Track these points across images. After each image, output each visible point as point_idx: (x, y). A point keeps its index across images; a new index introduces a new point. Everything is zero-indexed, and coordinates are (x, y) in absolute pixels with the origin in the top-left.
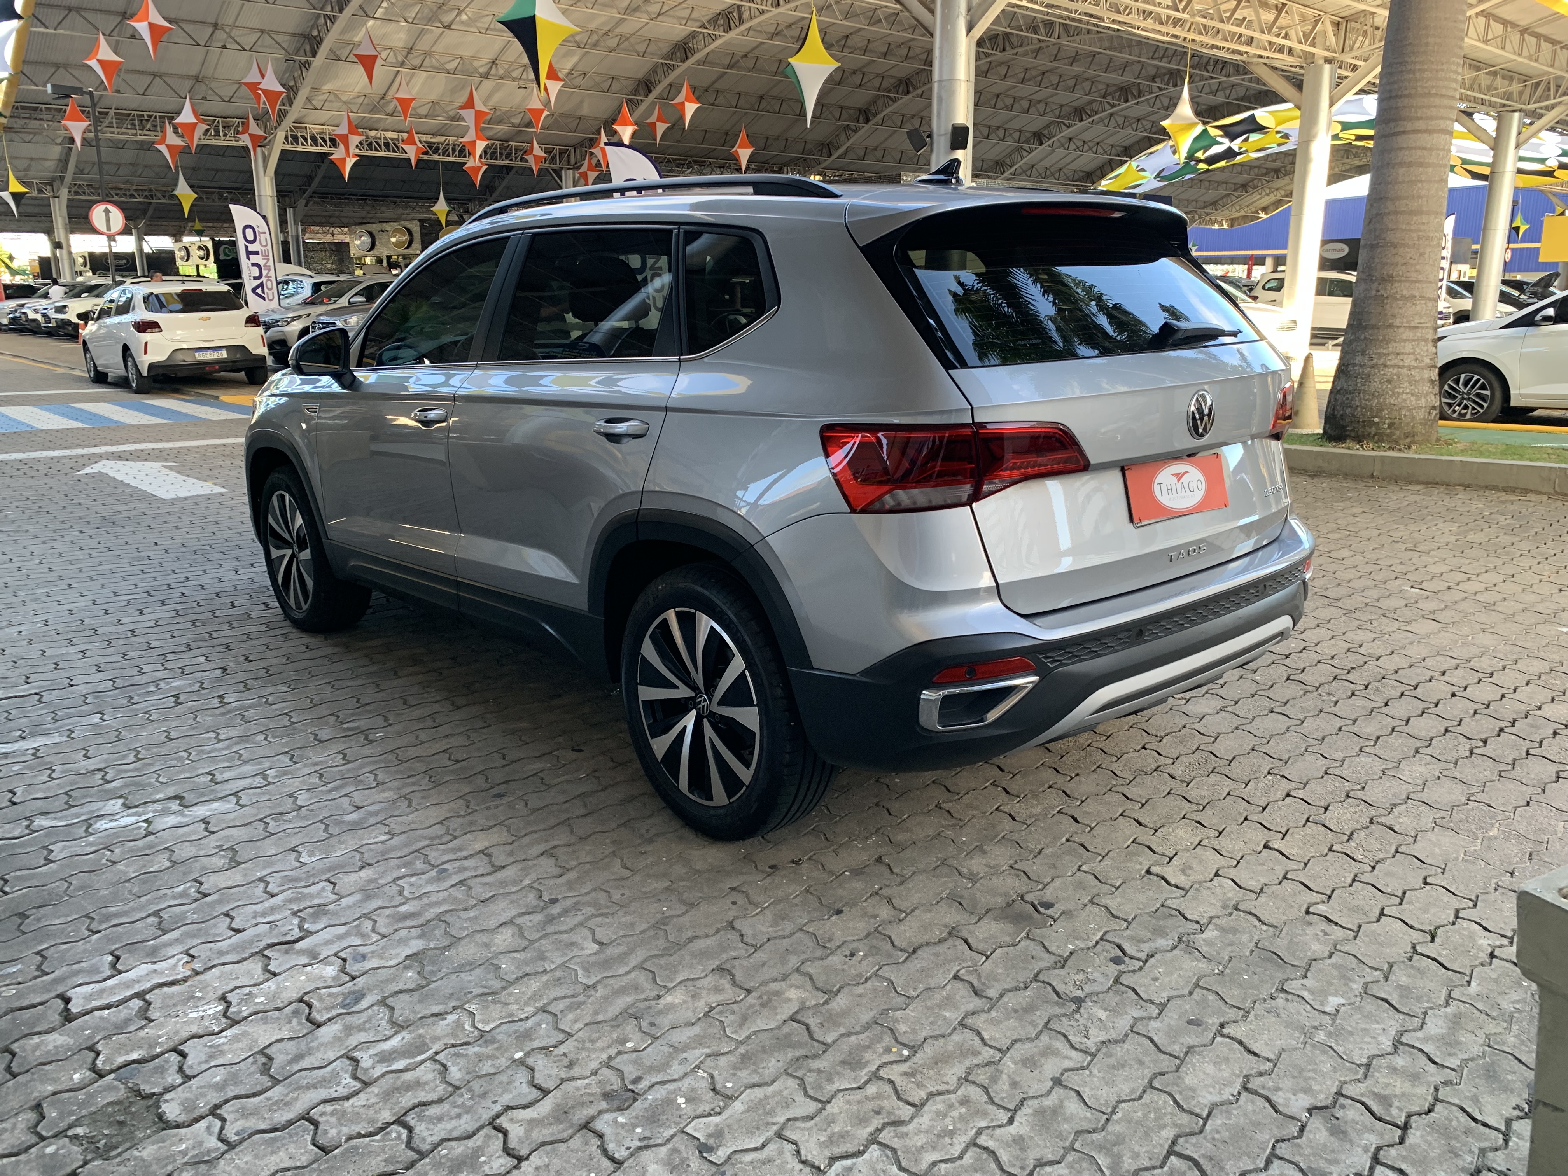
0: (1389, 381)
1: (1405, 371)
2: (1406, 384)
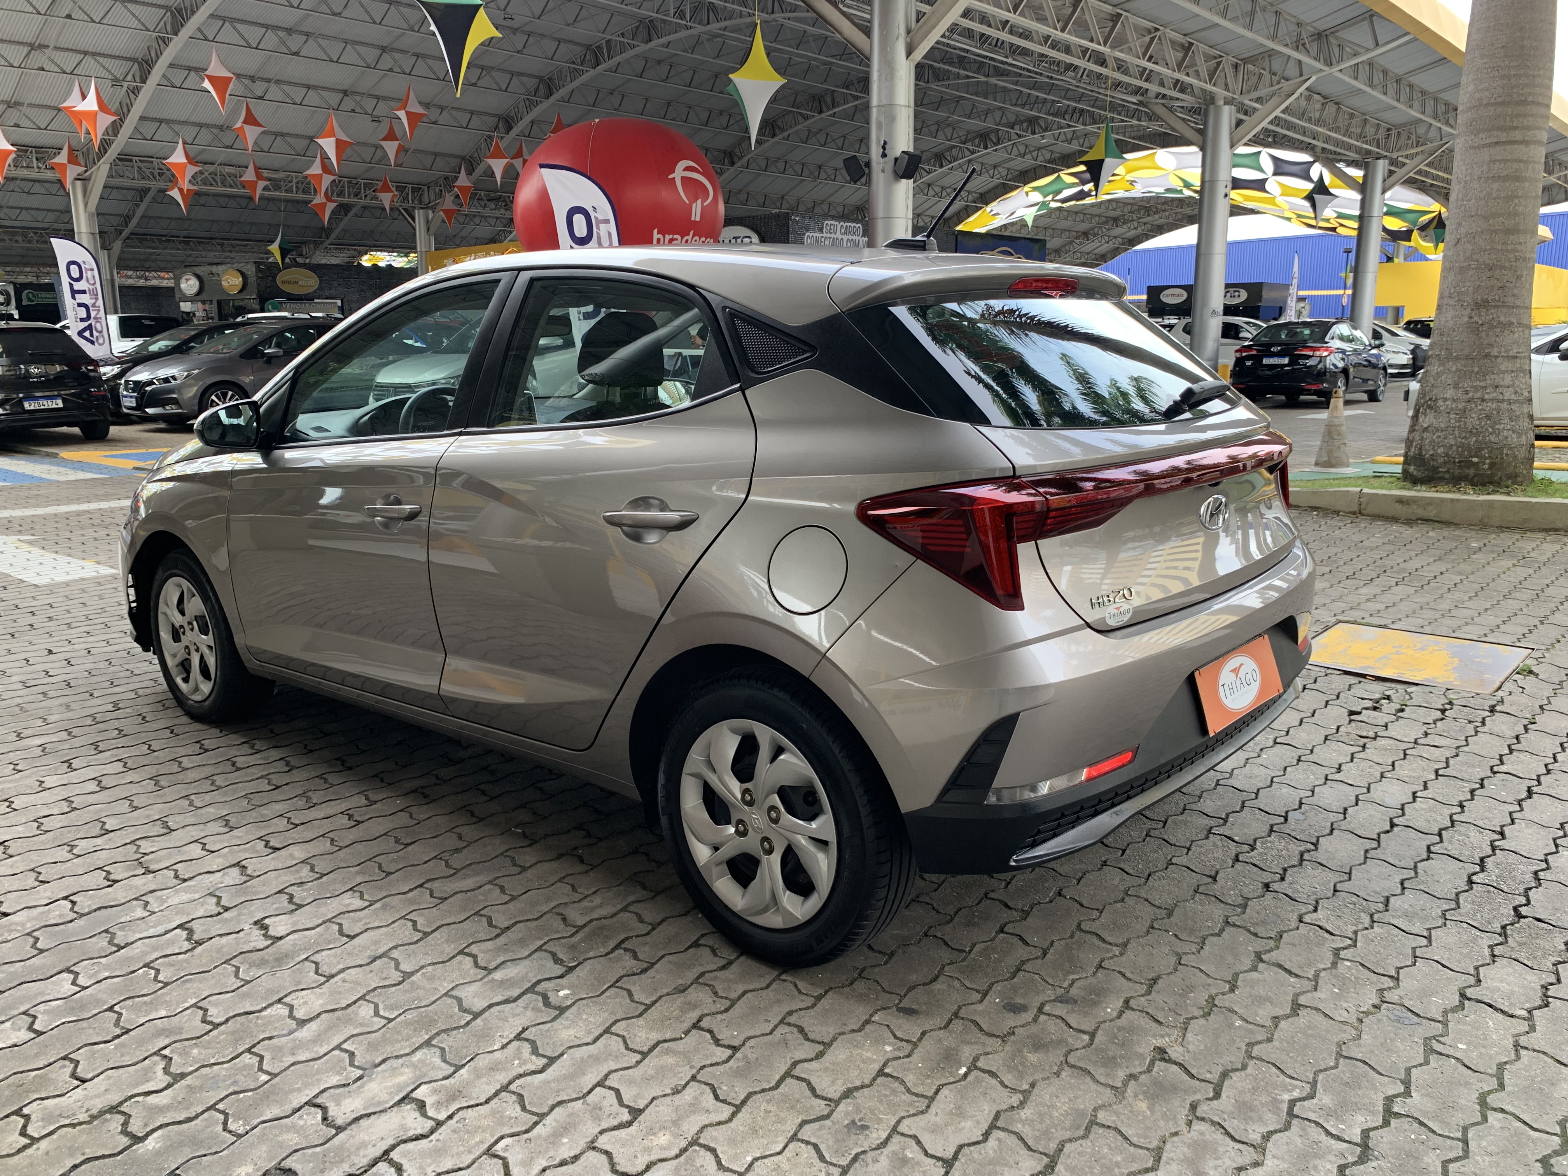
0: (1488, 417)
1: (1504, 406)
2: (1506, 420)
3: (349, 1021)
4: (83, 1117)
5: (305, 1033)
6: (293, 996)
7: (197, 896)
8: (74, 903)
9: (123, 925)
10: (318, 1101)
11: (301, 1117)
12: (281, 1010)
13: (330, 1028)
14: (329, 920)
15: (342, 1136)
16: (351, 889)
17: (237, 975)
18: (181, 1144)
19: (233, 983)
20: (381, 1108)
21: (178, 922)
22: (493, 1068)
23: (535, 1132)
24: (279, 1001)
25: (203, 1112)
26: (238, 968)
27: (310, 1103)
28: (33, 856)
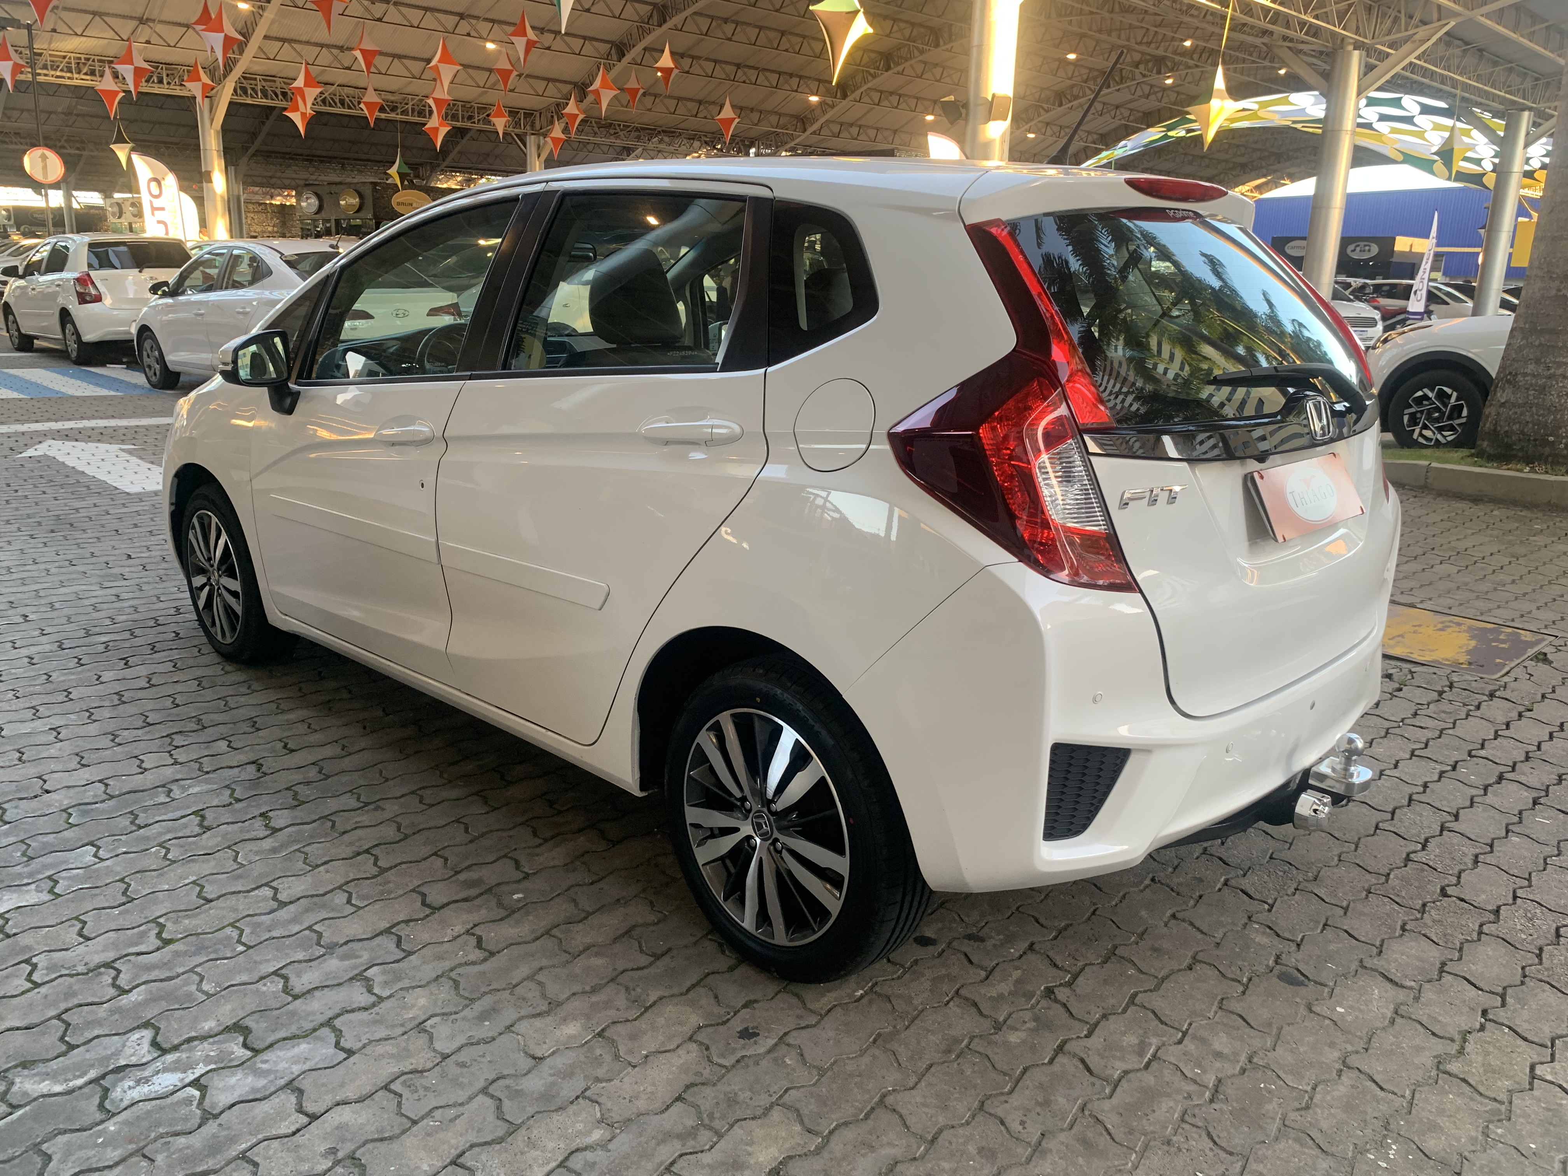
3: (324, 906)
4: (81, 969)
5: (283, 914)
6: (280, 881)
7: (215, 787)
8: (107, 785)
9: (146, 809)
10: (283, 971)
11: (265, 985)
12: (267, 892)
13: (307, 910)
14: (326, 817)
15: (298, 1002)
16: (350, 791)
17: (235, 860)
18: (161, 998)
19: (231, 865)
20: (335, 982)
21: (194, 809)
22: (439, 958)
23: (462, 1014)
24: (266, 885)
25: (183, 974)
26: (238, 853)
27: (275, 973)
28: (80, 742)
